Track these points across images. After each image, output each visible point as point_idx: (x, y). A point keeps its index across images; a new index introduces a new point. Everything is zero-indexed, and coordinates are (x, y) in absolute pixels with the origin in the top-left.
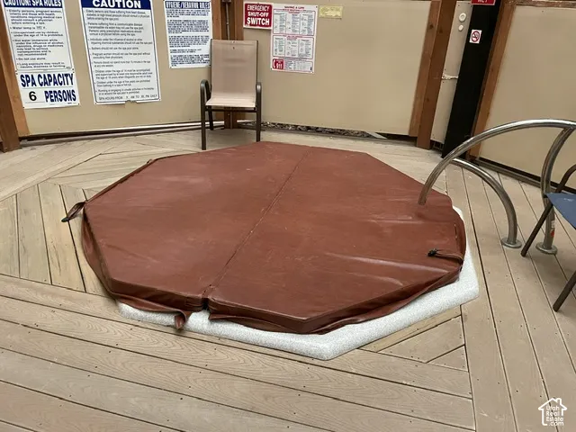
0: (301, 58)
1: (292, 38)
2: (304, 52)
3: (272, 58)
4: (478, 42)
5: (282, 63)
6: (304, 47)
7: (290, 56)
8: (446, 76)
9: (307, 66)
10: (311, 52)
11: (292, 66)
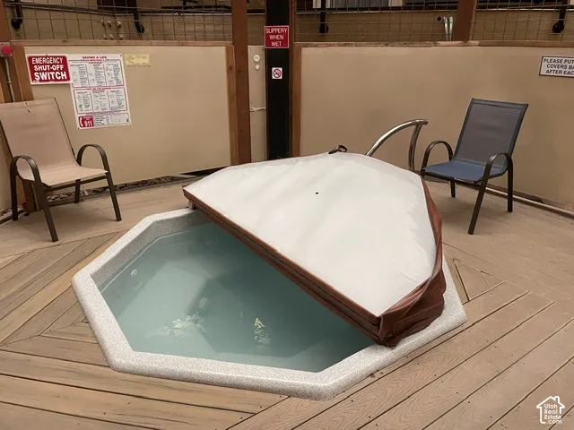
0: (113, 111)
1: (99, 90)
2: (116, 105)
3: (77, 116)
4: (281, 78)
5: (91, 119)
6: (115, 99)
7: (100, 110)
8: (253, 108)
9: (123, 119)
10: (123, 103)
11: (104, 122)
